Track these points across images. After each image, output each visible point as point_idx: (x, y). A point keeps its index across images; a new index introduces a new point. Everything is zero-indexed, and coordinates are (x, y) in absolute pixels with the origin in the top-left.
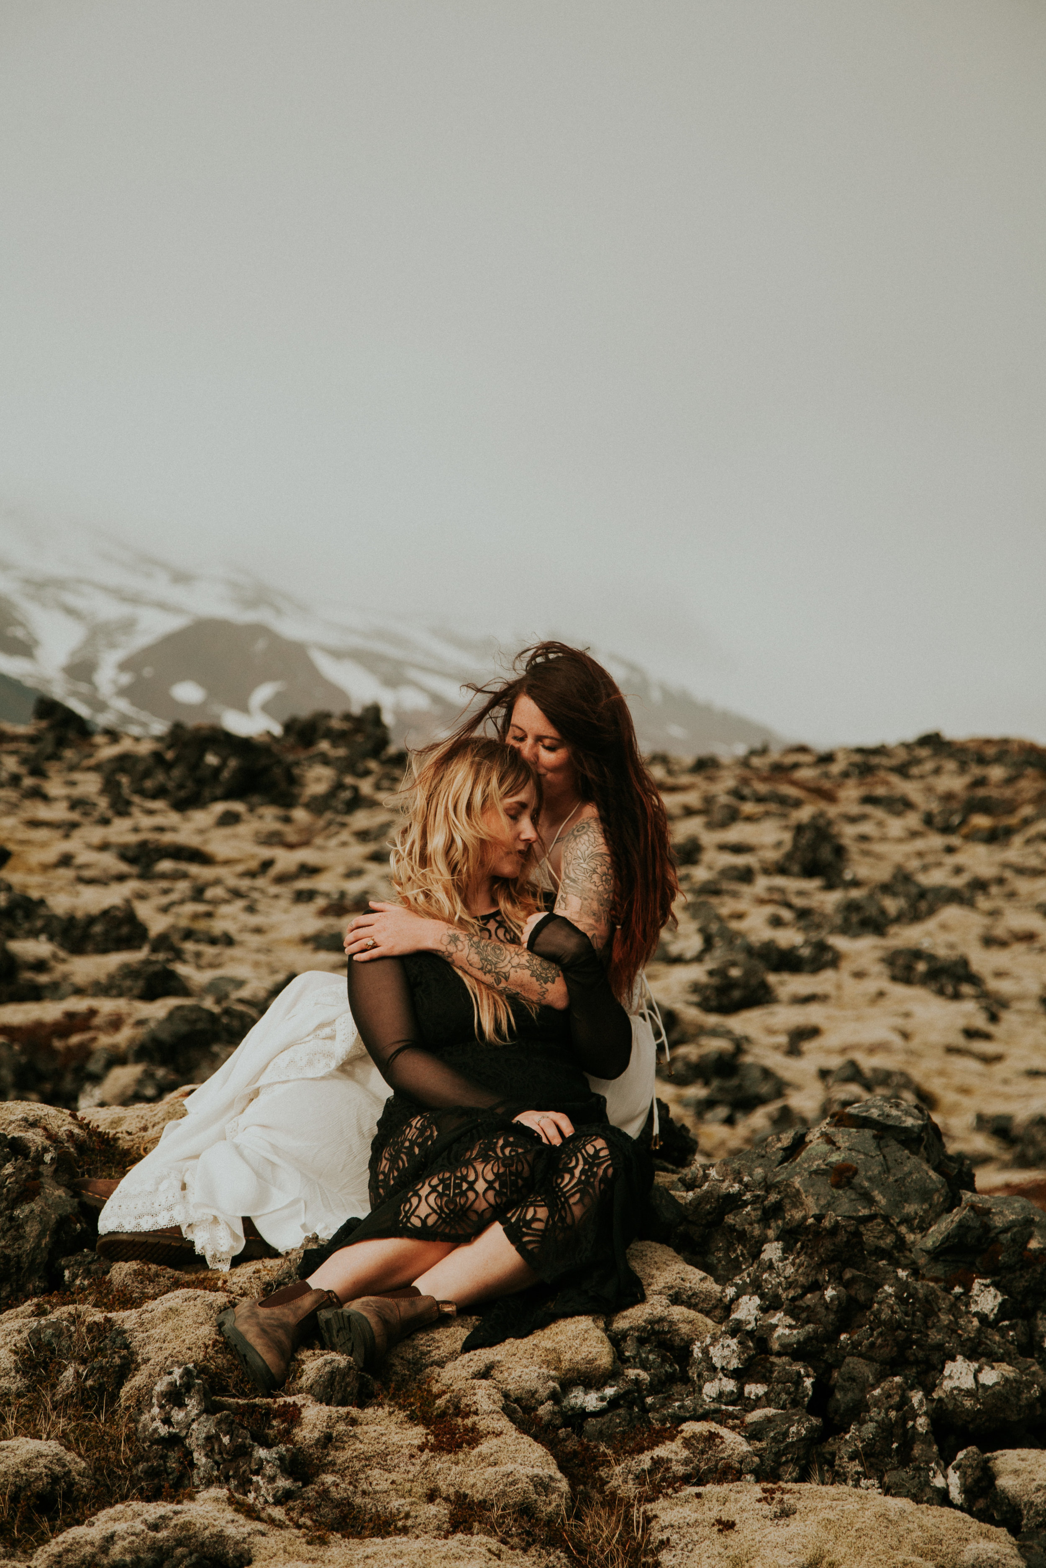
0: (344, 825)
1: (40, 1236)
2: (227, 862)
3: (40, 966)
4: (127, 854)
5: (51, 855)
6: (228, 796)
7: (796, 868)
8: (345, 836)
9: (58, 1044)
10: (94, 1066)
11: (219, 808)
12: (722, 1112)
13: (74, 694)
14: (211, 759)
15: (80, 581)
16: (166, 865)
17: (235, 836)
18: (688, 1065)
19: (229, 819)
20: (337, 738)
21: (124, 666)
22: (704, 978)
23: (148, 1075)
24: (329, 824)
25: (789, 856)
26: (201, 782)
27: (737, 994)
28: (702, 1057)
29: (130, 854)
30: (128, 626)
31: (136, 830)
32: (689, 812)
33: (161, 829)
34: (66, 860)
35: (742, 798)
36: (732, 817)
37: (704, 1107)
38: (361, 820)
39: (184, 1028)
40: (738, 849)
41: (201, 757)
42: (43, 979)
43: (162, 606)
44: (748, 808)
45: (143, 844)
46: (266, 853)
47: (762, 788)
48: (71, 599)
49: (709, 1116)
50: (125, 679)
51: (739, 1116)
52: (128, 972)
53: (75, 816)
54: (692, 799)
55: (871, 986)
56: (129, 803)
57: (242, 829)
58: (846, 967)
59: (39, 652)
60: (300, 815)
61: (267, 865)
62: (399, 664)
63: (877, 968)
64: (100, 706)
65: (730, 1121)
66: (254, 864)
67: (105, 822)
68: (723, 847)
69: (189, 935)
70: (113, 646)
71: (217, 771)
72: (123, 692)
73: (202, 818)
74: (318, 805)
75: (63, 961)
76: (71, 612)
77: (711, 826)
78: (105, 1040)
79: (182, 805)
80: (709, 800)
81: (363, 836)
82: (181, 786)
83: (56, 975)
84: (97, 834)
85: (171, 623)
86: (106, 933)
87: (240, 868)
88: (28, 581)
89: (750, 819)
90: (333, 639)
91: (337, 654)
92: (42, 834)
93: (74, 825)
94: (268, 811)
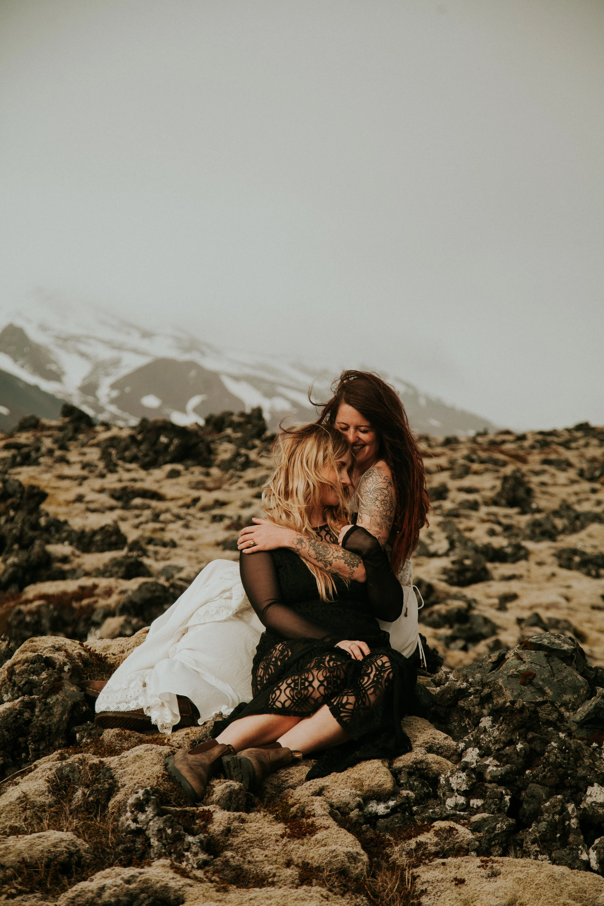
0: (240, 477)
1: (62, 714)
2: (172, 499)
3: (65, 559)
4: (115, 495)
5: (71, 495)
6: (172, 461)
7: (503, 502)
8: (241, 483)
9: (75, 605)
10: (96, 617)
11: (168, 467)
12: (460, 643)
13: (85, 402)
14: (164, 439)
15: (88, 337)
16: (137, 501)
17: (178, 484)
18: (440, 615)
19: (174, 474)
20: (236, 427)
21: (113, 386)
22: (449, 566)
23: (128, 623)
24: (232, 477)
25: (499, 495)
26: (157, 453)
27: (469, 575)
28: (448, 612)
29: (117, 494)
30: (116, 363)
31: (120, 481)
32: (441, 469)
33: (134, 480)
34: (80, 499)
35: (472, 461)
36: (466, 472)
37: (449, 640)
38: (250, 474)
39: (148, 595)
40: (469, 490)
41: (158, 438)
42: (67, 567)
43: (136, 351)
44: (475, 466)
45: (124, 489)
46: (195, 494)
47: (484, 455)
48: (83, 348)
49: (452, 646)
50: (115, 394)
51: (470, 646)
52: (116, 563)
53: (85, 473)
54: (443, 461)
55: (548, 570)
56: (116, 465)
57: (181, 480)
58: (533, 559)
59: (65, 379)
60: (215, 471)
61: (196, 500)
62: (273, 384)
63: (550, 560)
64: (100, 410)
65: (465, 649)
66: (188, 500)
67: (102, 476)
68: (461, 490)
69: (150, 541)
70: (107, 375)
71: (167, 446)
72: (113, 401)
73: (158, 473)
74: (225, 466)
75: (78, 557)
76: (83, 355)
77: (454, 477)
78: (102, 602)
79: (146, 466)
80: (452, 462)
81: (252, 483)
82: (146, 455)
84: (98, 483)
85: (140, 361)
86: (103, 540)
87: (180, 502)
88: (58, 338)
89: (476, 473)
90: (235, 370)
91: (236, 379)
92: (66, 483)
93: (85, 478)
94: (197, 470)
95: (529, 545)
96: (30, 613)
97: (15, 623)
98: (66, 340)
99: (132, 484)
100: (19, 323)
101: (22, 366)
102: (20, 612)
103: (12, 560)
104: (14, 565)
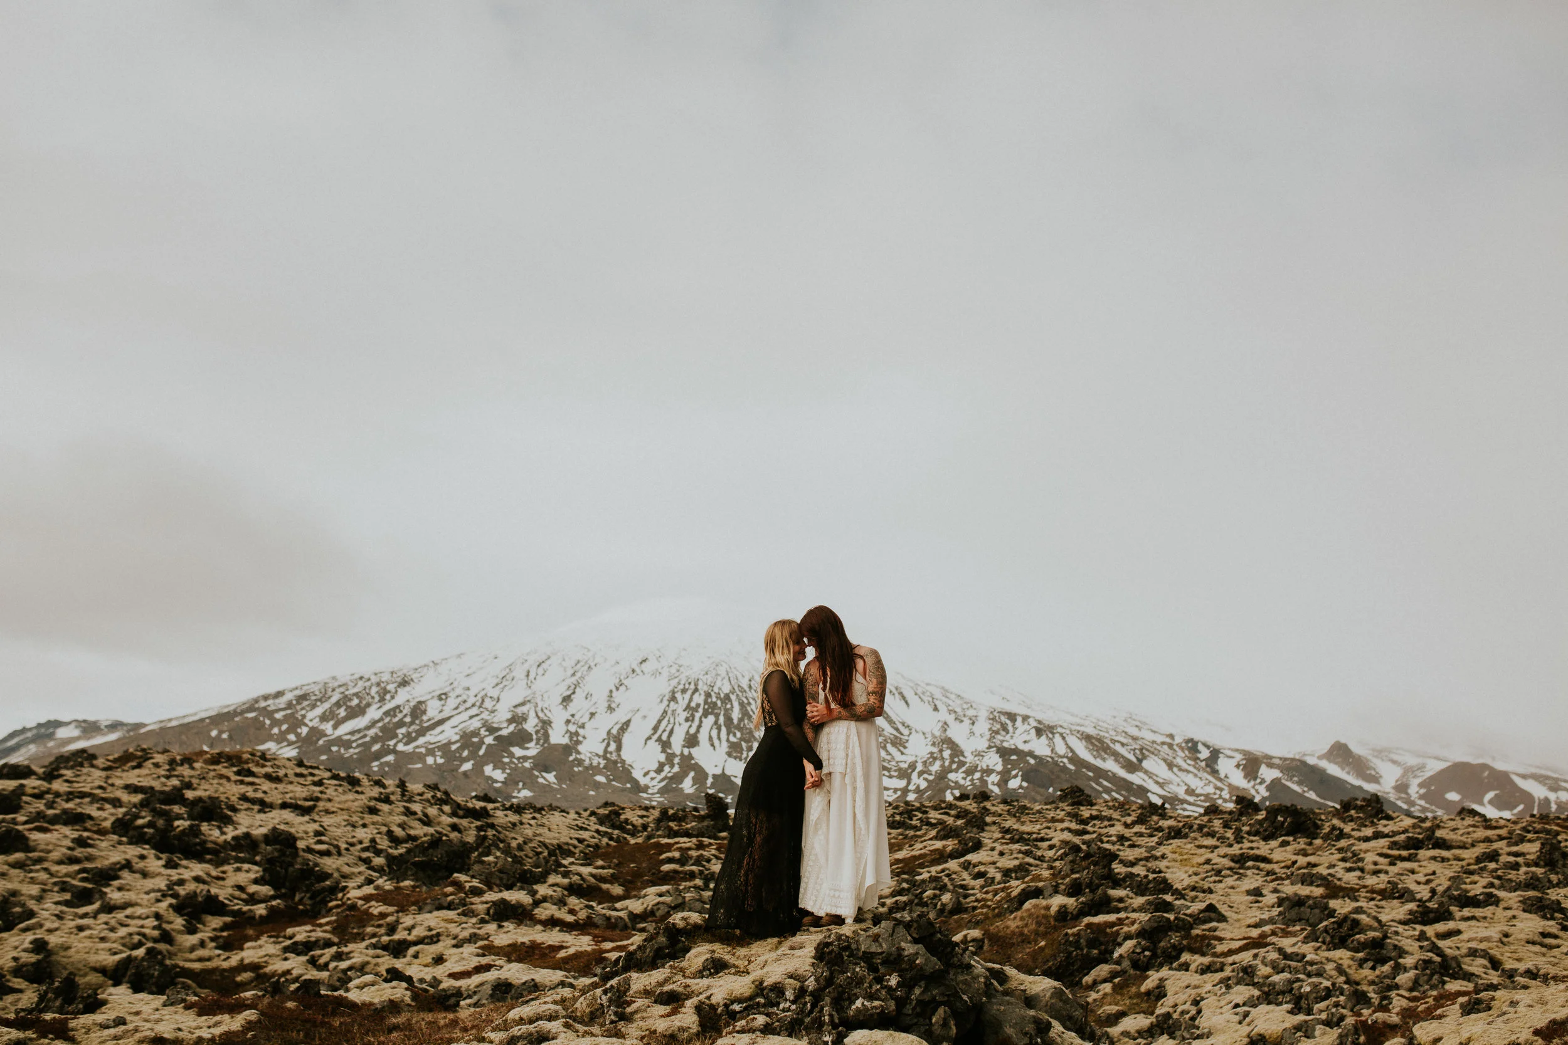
0: (1334, 846)
2: (1277, 863)
3: (1121, 900)
4: (1233, 859)
5: (1202, 860)
6: (1287, 835)
7: (1542, 863)
8: (1333, 851)
9: (1108, 930)
10: (1119, 940)
11: (1281, 839)
12: (1370, 964)
13: (1399, 798)
14: (1280, 818)
15: (1398, 749)
16: (1250, 863)
17: (1285, 851)
18: (1359, 943)
19: (1284, 844)
21: (1421, 785)
23: (1139, 943)
24: (1329, 844)
25: (1538, 857)
26: (1276, 829)
27: (1432, 915)
28: (1366, 939)
29: (1236, 859)
30: (1422, 768)
31: (1241, 849)
32: (1501, 838)
33: (1252, 848)
34: (1208, 862)
35: (1529, 832)
37: (1361, 963)
38: (1343, 843)
39: (1155, 925)
40: (1516, 854)
42: (1121, 905)
43: (1437, 758)
44: (1529, 836)
45: (1242, 854)
46: (1294, 858)
47: (1538, 826)
48: (1395, 757)
49: (1365, 966)
50: (1422, 791)
51: (1378, 966)
52: (1149, 903)
53: (1218, 843)
54: (1503, 832)
56: (1242, 837)
57: (1288, 848)
59: (1382, 781)
60: (1318, 842)
61: (1295, 862)
64: (1413, 804)
65: (1373, 968)
67: (1231, 846)
68: (1509, 854)
69: (1194, 889)
70: (1415, 777)
71: (1283, 823)
72: (1421, 797)
73: (1274, 843)
74: (1326, 838)
75: (1132, 898)
76: (1394, 762)
77: (1509, 845)
78: (1126, 929)
79: (1266, 839)
80: (1511, 832)
81: (1340, 850)
82: (1265, 830)
83: (1127, 904)
84: (1223, 850)
85: (1442, 765)
86: (1154, 887)
88: (1374, 750)
89: (1530, 841)
90: (1521, 771)
91: (1524, 777)
92: (1203, 850)
93: (1216, 847)
94: (1302, 841)
95: (1501, 894)
96: (1073, 935)
97: (1063, 941)
98: (1380, 751)
99: (1249, 851)
100: (1343, 741)
101: (1348, 773)
102: (1067, 934)
103: (1083, 899)
104: (1082, 903)
